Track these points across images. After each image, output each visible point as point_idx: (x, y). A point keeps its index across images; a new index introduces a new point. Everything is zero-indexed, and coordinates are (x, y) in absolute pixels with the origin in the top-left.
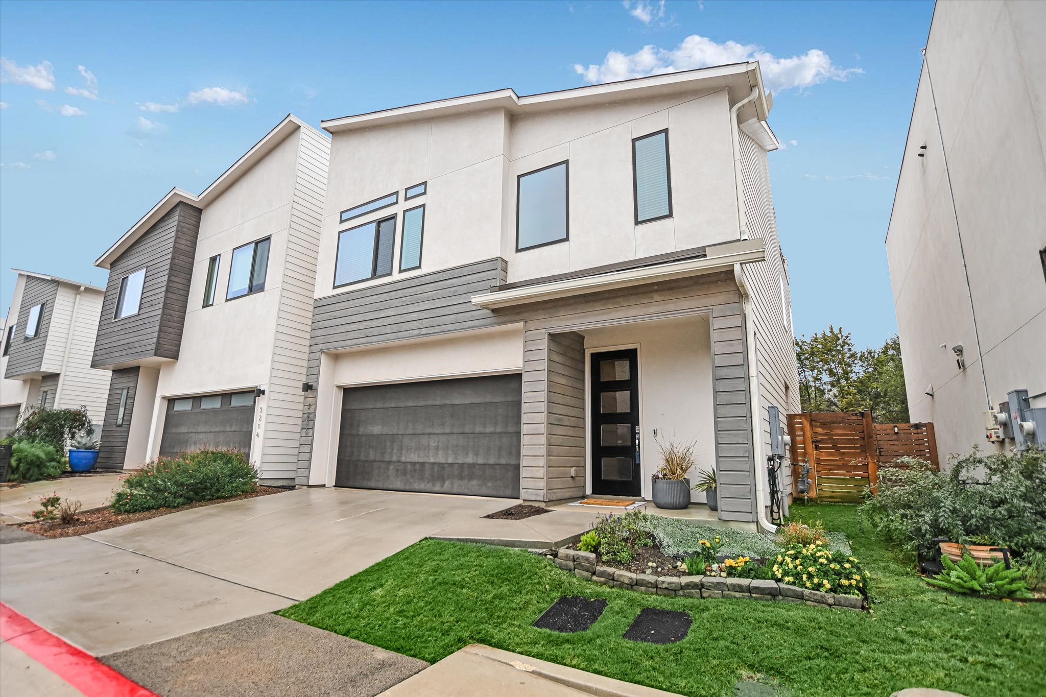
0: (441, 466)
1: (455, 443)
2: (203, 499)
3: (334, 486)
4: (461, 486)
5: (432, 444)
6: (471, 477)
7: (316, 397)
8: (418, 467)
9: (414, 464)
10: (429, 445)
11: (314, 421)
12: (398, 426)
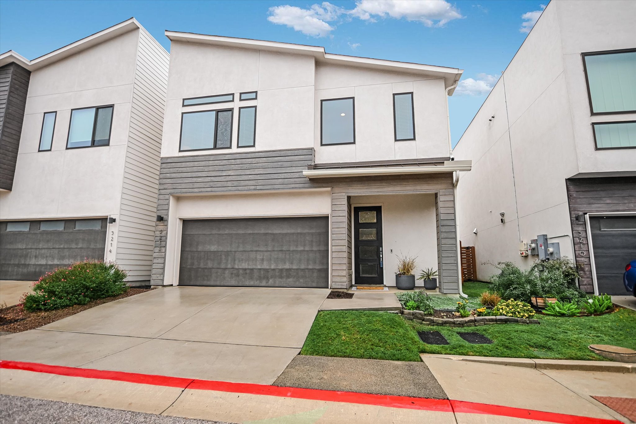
0: (266, 270)
1: (276, 256)
2: (99, 297)
3: (178, 285)
4: (281, 282)
5: (259, 257)
6: (288, 277)
7: (167, 225)
8: (248, 271)
9: (245, 269)
10: (256, 258)
11: (166, 241)
12: (231, 246)
